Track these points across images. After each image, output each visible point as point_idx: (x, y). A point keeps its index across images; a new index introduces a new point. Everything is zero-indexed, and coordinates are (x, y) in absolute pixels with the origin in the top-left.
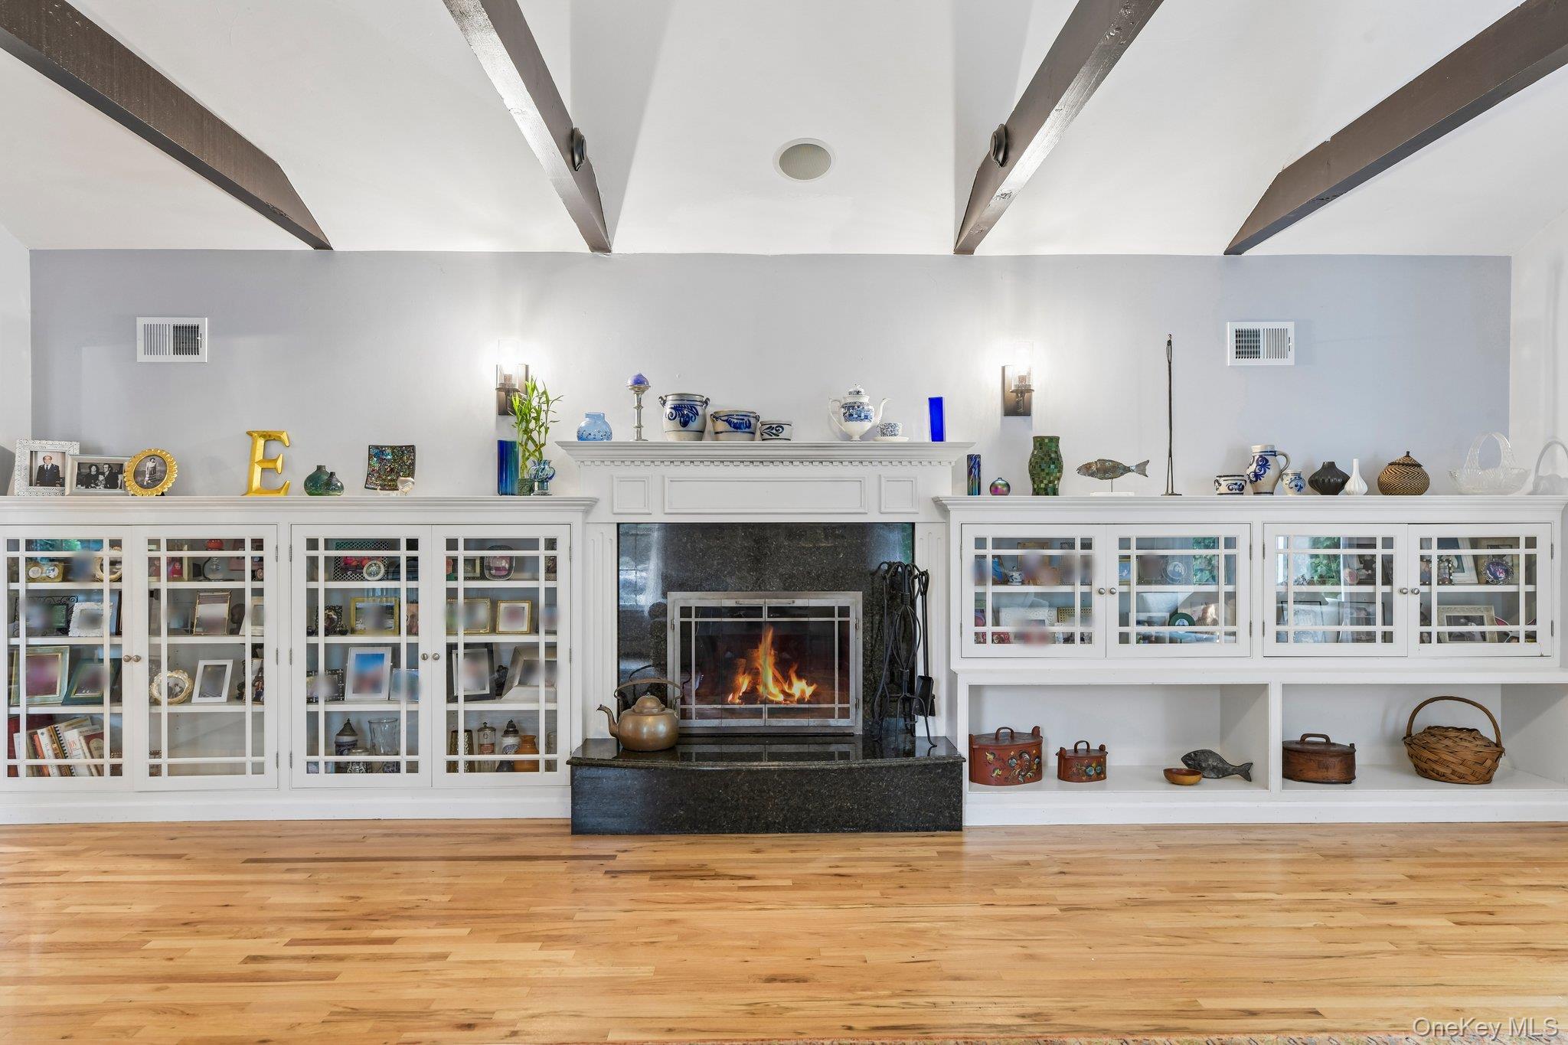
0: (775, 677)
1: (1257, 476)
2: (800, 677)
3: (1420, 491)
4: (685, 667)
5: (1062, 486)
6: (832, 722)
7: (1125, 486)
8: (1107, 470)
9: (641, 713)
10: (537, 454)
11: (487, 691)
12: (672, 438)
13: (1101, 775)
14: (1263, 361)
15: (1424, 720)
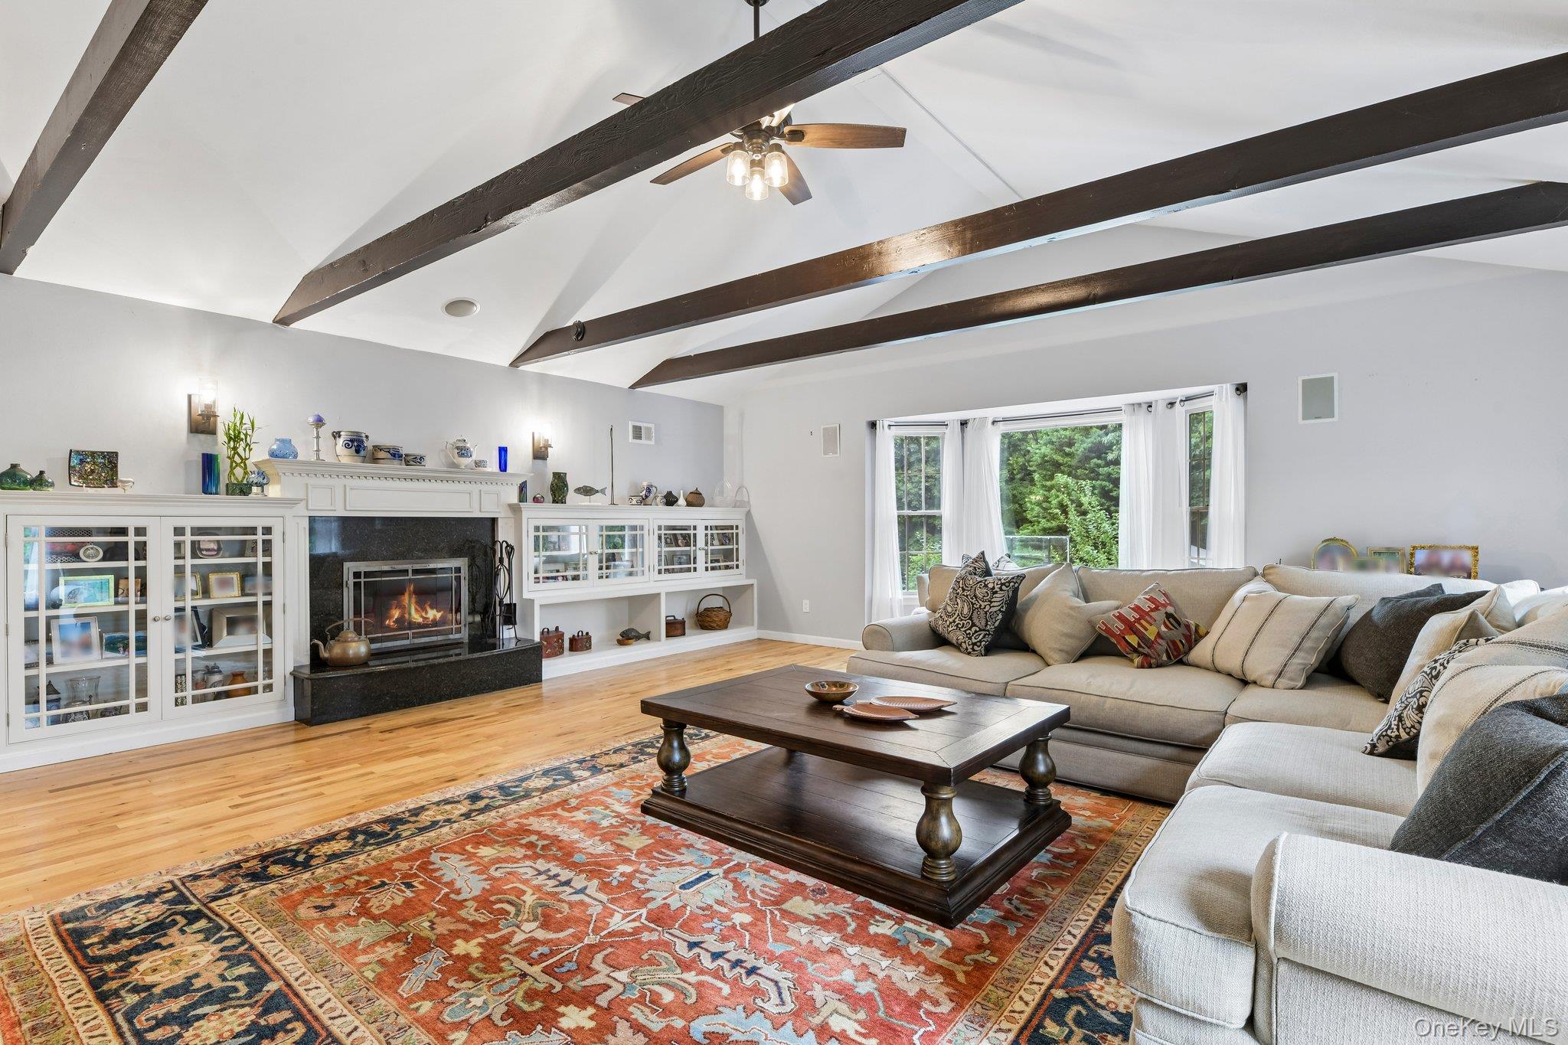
0: (416, 609)
1: (646, 497)
2: (432, 608)
3: (701, 505)
4: (357, 613)
5: (568, 498)
6: (451, 637)
7: (597, 500)
8: (587, 491)
9: (346, 641)
10: (242, 465)
11: (200, 642)
12: (345, 460)
13: (589, 648)
14: (643, 441)
15: (703, 607)
